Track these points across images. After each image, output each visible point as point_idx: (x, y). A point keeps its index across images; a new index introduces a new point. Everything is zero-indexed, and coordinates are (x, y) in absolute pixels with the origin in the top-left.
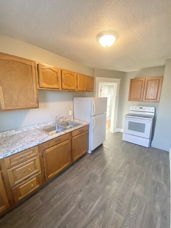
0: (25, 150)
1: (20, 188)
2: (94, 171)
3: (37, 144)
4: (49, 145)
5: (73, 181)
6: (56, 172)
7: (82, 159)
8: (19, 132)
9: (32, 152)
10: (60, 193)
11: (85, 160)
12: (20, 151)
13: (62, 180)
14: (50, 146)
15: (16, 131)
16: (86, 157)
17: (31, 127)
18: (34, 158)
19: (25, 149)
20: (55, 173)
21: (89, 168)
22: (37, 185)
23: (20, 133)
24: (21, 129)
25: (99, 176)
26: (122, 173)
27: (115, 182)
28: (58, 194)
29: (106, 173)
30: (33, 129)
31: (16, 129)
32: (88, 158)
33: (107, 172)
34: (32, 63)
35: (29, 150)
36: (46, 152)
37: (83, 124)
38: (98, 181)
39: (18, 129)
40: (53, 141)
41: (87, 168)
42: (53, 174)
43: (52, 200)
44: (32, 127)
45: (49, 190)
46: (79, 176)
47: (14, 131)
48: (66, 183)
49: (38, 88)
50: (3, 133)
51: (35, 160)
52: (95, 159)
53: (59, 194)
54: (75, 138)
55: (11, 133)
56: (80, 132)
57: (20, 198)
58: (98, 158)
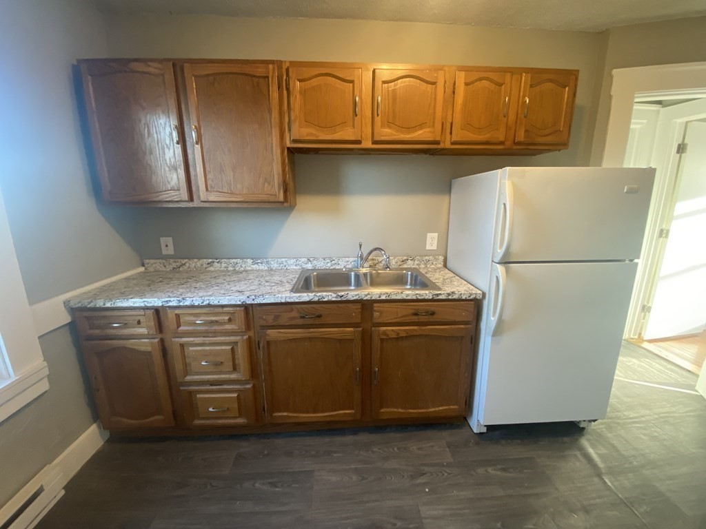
0: (209, 306)
1: (198, 396)
2: (426, 511)
3: (240, 303)
4: (277, 317)
5: (334, 478)
6: (301, 415)
7: (429, 433)
8: (262, 267)
9: (227, 318)
10: (274, 485)
11: (435, 445)
12: (196, 304)
13: (313, 453)
14: (281, 321)
15: (254, 263)
16: (446, 435)
17: (289, 262)
18: (233, 338)
19: (207, 302)
20: (295, 415)
21: (421, 480)
22: (240, 416)
23: (262, 270)
24: (265, 260)
28: (270, 481)
30: (295, 267)
31: (255, 259)
32: (449, 445)
34: (268, 68)
35: (220, 310)
36: (268, 335)
37: (440, 289)
39: (260, 259)
40: (292, 310)
41: (412, 477)
42: (291, 414)
43: (247, 485)
44: (292, 261)
45: (266, 452)
46: (363, 479)
47: (250, 261)
48: (312, 472)
49: (289, 145)
50: (228, 260)
51: (236, 343)
52: (481, 471)
53: (270, 483)
54: (385, 333)
55: (243, 266)
56: (415, 319)
57: (197, 422)
58: (499, 473)
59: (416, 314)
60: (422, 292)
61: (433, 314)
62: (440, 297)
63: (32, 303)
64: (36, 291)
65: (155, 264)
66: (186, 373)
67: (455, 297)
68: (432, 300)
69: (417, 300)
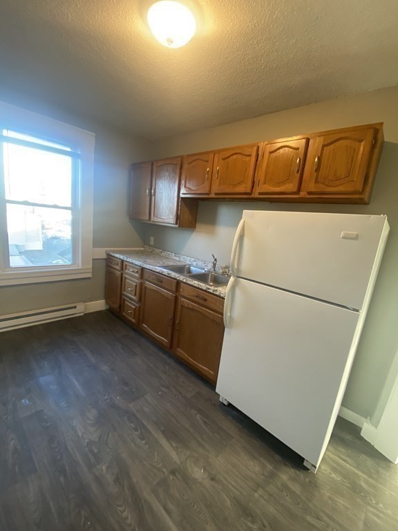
0: (133, 263)
1: (126, 302)
4: (149, 277)
6: (151, 330)
9: (136, 271)
14: (150, 279)
20: (149, 329)
22: (134, 318)
25: (131, 405)
26: (109, 478)
27: (95, 437)
29: (132, 425)
33: (136, 430)
35: (136, 266)
38: (118, 400)
42: (147, 328)
47: (174, 254)
49: (181, 196)
50: (167, 252)
54: (183, 302)
56: (197, 299)
57: (124, 314)
58: (200, 421)
59: (197, 297)
60: (202, 284)
61: (205, 300)
62: (209, 291)
63: (93, 247)
64: (96, 243)
65: (147, 248)
66: (124, 290)
67: (217, 293)
68: (205, 291)
69: (198, 288)
